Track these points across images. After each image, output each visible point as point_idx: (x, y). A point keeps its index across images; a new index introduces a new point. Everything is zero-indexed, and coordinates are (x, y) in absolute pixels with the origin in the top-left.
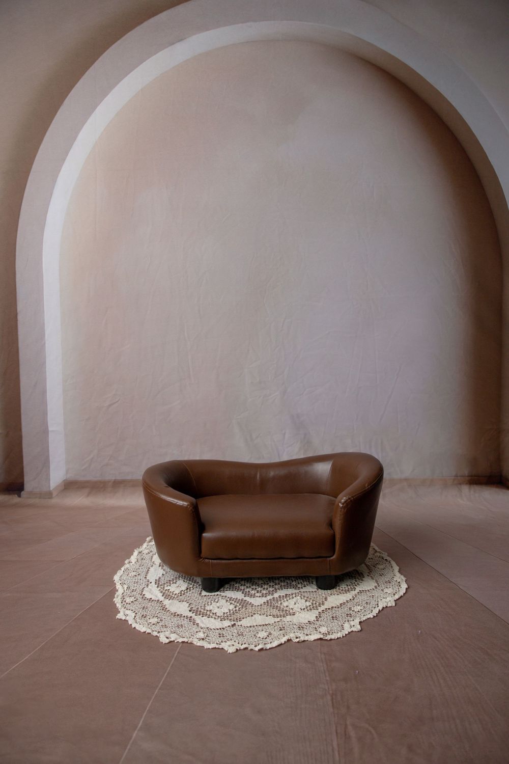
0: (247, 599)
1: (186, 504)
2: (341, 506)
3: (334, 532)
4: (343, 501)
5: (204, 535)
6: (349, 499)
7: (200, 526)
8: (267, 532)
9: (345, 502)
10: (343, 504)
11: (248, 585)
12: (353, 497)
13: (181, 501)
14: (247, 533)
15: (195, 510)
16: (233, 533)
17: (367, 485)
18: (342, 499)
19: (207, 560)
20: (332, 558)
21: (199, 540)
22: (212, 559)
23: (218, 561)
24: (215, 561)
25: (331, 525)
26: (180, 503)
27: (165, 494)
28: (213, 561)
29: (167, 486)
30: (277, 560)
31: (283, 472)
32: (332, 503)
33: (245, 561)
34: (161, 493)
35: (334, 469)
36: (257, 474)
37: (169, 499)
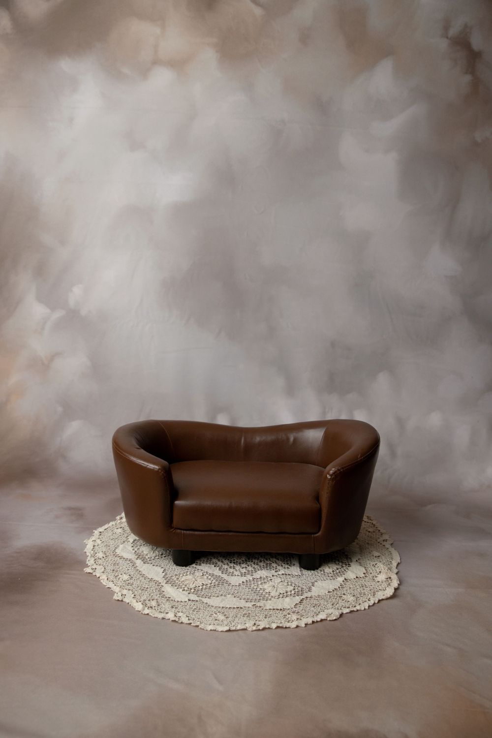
0: (225, 576)
1: (157, 467)
2: (329, 477)
3: (321, 507)
4: (331, 472)
5: (176, 502)
6: (339, 470)
7: (173, 493)
8: (245, 503)
9: (334, 473)
10: (331, 475)
11: (226, 562)
12: (343, 468)
13: (152, 465)
14: (223, 502)
15: (167, 475)
16: (208, 502)
17: (359, 457)
18: (331, 470)
19: (179, 531)
20: (316, 535)
21: (171, 506)
22: (184, 530)
23: (191, 532)
24: (188, 532)
25: (317, 498)
26: (151, 466)
27: (135, 456)
28: (185, 532)
29: (138, 447)
30: (255, 534)
31: (270, 438)
32: (321, 474)
33: (220, 533)
34: (131, 455)
35: (326, 437)
36: (241, 440)
37: (139, 461)
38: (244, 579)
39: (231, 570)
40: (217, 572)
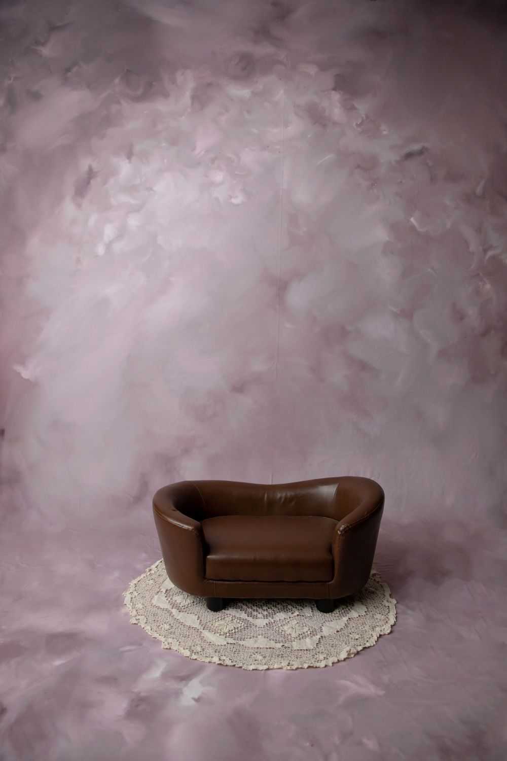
0: (250, 619)
1: (190, 528)
2: (340, 533)
3: (333, 557)
4: (341, 529)
5: (208, 557)
6: (348, 527)
7: (205, 548)
8: (268, 556)
9: (344, 530)
10: (341, 532)
11: (250, 605)
12: (351, 525)
13: (187, 526)
14: (249, 556)
15: (200, 532)
16: (236, 556)
17: (366, 513)
18: (341, 527)
19: (211, 581)
20: (330, 583)
21: (204, 561)
22: (215, 580)
23: (222, 582)
24: (219, 582)
25: (330, 550)
26: (186, 527)
28: (216, 582)
29: (175, 509)
30: (277, 583)
31: (290, 494)
32: (334, 526)
33: (247, 583)
34: (168, 517)
35: (339, 492)
36: (264, 495)
37: (175, 522)
38: (266, 621)
39: (255, 613)
40: (243, 615)
